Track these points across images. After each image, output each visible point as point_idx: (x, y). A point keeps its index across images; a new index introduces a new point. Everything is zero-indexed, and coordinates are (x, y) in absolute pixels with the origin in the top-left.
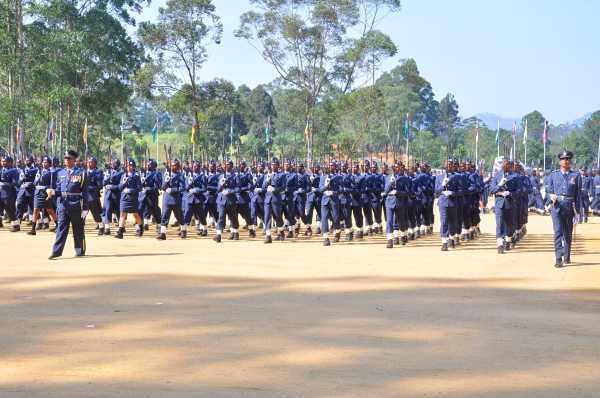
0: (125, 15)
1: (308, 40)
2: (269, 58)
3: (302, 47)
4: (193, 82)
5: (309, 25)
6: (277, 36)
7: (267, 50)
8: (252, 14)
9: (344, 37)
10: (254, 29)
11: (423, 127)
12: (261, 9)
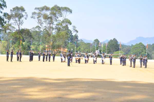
1: (49, 20)
2: (39, 24)
4: (19, 29)
5: (49, 16)
6: (42, 18)
7: (39, 21)
8: (35, 13)
9: (57, 19)
10: (36, 16)
11: (69, 42)
12: (37, 11)
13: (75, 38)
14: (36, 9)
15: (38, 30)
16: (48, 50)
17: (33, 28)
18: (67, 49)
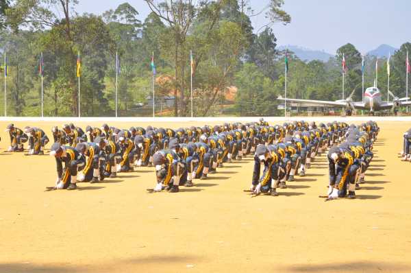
11: (243, 60)
13: (265, 43)
15: (124, 22)
16: (176, 93)
17: (107, 12)
18: (234, 89)
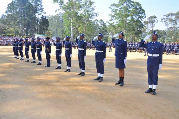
0: (142, 20)
1: (174, 22)
3: (172, 23)
4: (152, 30)
5: (174, 19)
6: (168, 22)
7: (166, 24)
8: (163, 18)
10: (163, 21)
12: (165, 17)
14: (164, 15)
